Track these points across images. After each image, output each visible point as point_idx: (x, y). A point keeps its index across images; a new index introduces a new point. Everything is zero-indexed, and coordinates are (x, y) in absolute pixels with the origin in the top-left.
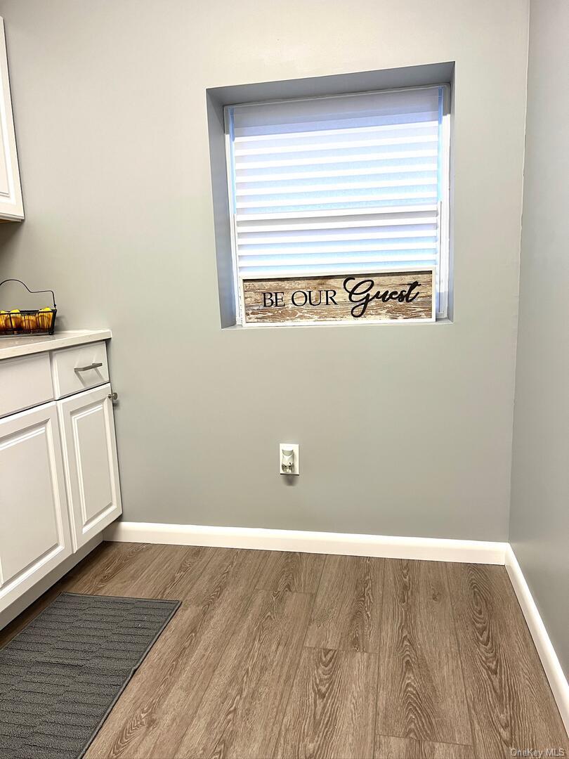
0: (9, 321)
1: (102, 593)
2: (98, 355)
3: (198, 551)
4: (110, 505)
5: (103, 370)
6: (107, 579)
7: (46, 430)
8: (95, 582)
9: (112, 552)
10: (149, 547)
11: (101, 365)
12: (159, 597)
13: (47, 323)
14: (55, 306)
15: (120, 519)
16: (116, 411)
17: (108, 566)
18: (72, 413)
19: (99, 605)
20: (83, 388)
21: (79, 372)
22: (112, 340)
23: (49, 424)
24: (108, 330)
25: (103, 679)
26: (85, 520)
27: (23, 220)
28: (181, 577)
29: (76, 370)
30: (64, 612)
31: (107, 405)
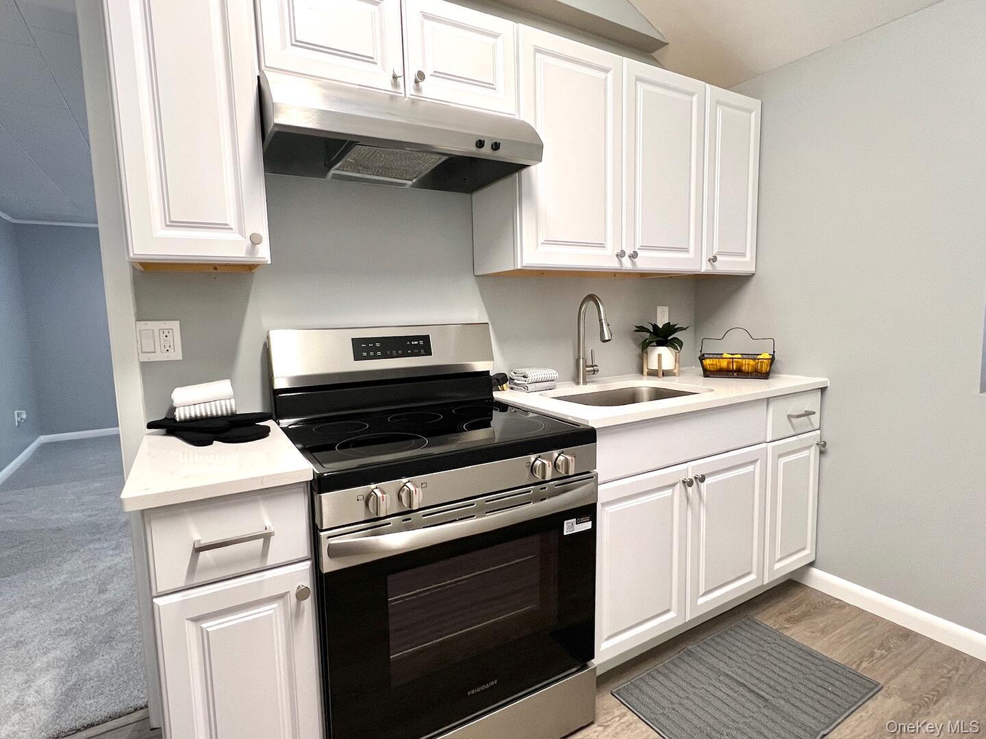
0: (731, 364)
1: (787, 633)
2: (812, 403)
3: (907, 635)
4: (804, 549)
5: (815, 419)
6: (794, 621)
7: (754, 468)
8: (782, 618)
9: (800, 594)
10: (842, 605)
11: (814, 413)
12: (854, 667)
13: (765, 368)
14: (774, 352)
15: (812, 564)
16: (822, 458)
17: (795, 607)
18: (780, 456)
19: (784, 644)
20: (793, 433)
21: (792, 419)
22: (828, 389)
23: (758, 463)
24: (825, 379)
25: (788, 725)
26: (778, 556)
27: (753, 274)
28: (882, 657)
29: (789, 417)
30: (749, 635)
31: (813, 453)
